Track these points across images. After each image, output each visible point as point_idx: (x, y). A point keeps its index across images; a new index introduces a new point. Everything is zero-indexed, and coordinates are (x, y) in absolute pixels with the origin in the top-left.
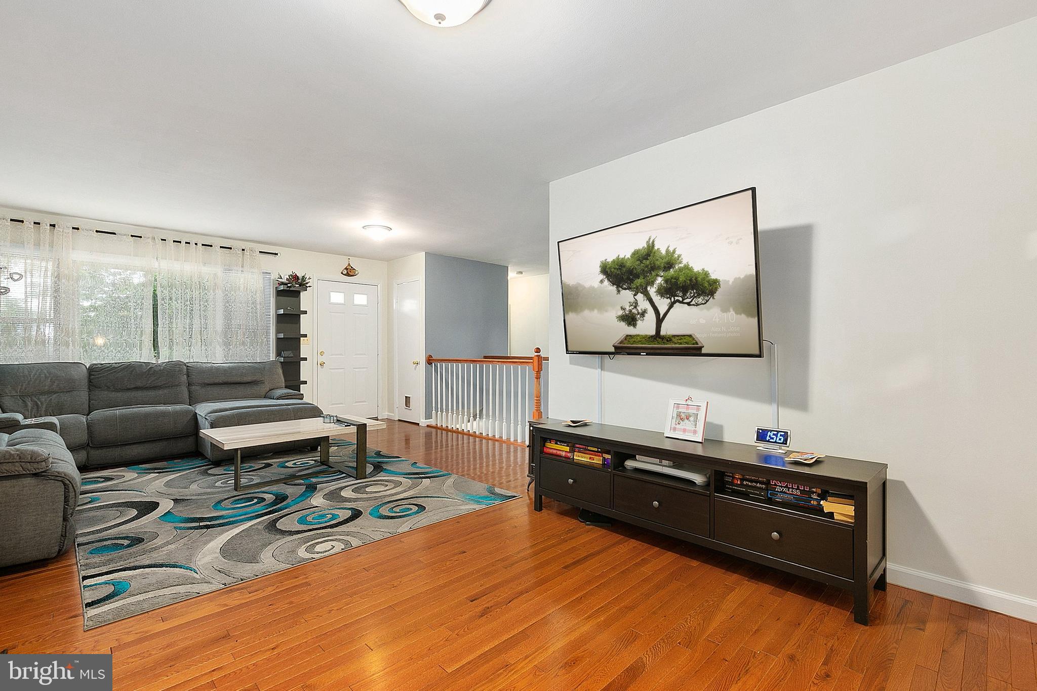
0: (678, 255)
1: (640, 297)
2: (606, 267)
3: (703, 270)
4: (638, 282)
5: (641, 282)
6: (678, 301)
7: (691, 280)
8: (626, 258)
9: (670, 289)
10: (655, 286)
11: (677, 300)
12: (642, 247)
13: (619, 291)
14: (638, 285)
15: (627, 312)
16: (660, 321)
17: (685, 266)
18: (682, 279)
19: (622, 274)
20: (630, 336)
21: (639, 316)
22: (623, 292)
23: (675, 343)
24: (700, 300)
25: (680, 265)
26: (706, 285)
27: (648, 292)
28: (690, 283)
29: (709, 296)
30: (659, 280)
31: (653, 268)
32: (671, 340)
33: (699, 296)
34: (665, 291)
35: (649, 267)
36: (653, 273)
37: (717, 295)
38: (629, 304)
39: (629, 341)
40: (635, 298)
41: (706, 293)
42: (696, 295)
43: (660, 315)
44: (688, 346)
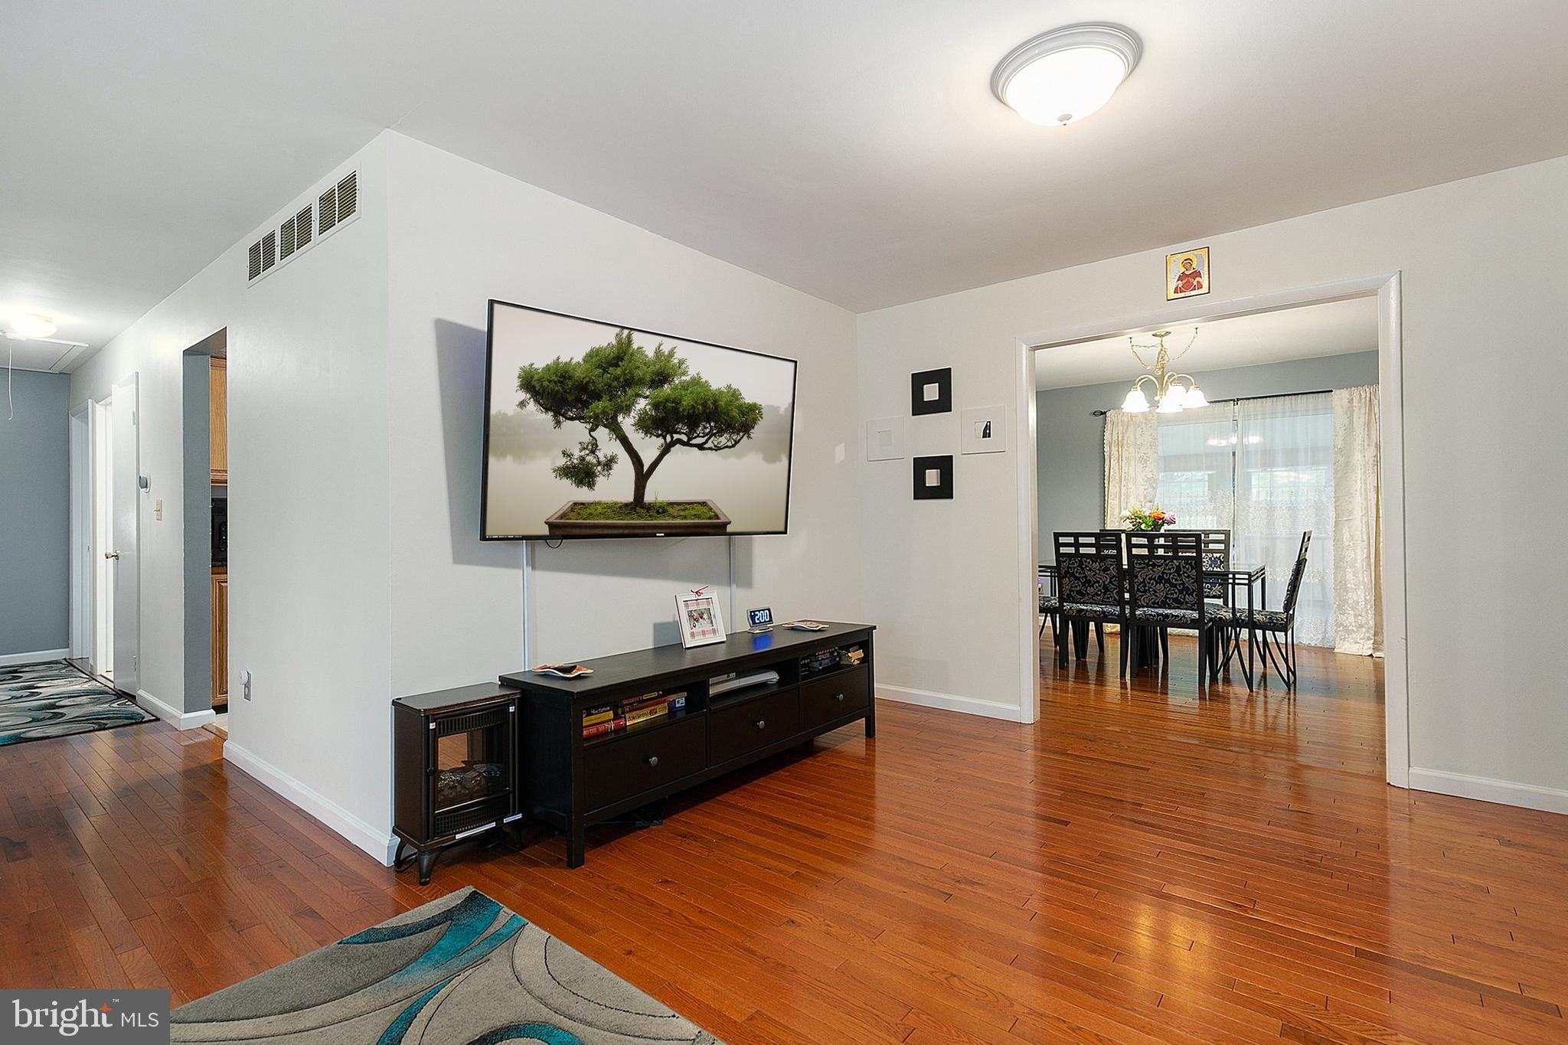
0: (680, 360)
1: (602, 433)
2: (532, 377)
3: (729, 387)
4: (598, 406)
5: (605, 407)
6: (680, 442)
7: (704, 405)
8: (574, 362)
9: (663, 419)
10: (632, 414)
11: (678, 439)
12: (606, 345)
13: (558, 423)
14: (598, 411)
15: (575, 461)
16: (642, 477)
17: (693, 379)
18: (687, 401)
19: (565, 392)
20: (583, 504)
21: (599, 468)
22: (567, 424)
23: (674, 517)
24: (723, 440)
25: (683, 378)
26: (735, 413)
27: (618, 424)
28: (704, 411)
29: (741, 434)
30: (642, 404)
31: (630, 382)
32: (665, 511)
33: (721, 432)
34: (654, 424)
35: (622, 380)
36: (630, 392)
37: (755, 432)
38: (579, 446)
39: (579, 514)
40: (591, 436)
41: (735, 428)
42: (715, 431)
43: (642, 466)
44: (700, 521)
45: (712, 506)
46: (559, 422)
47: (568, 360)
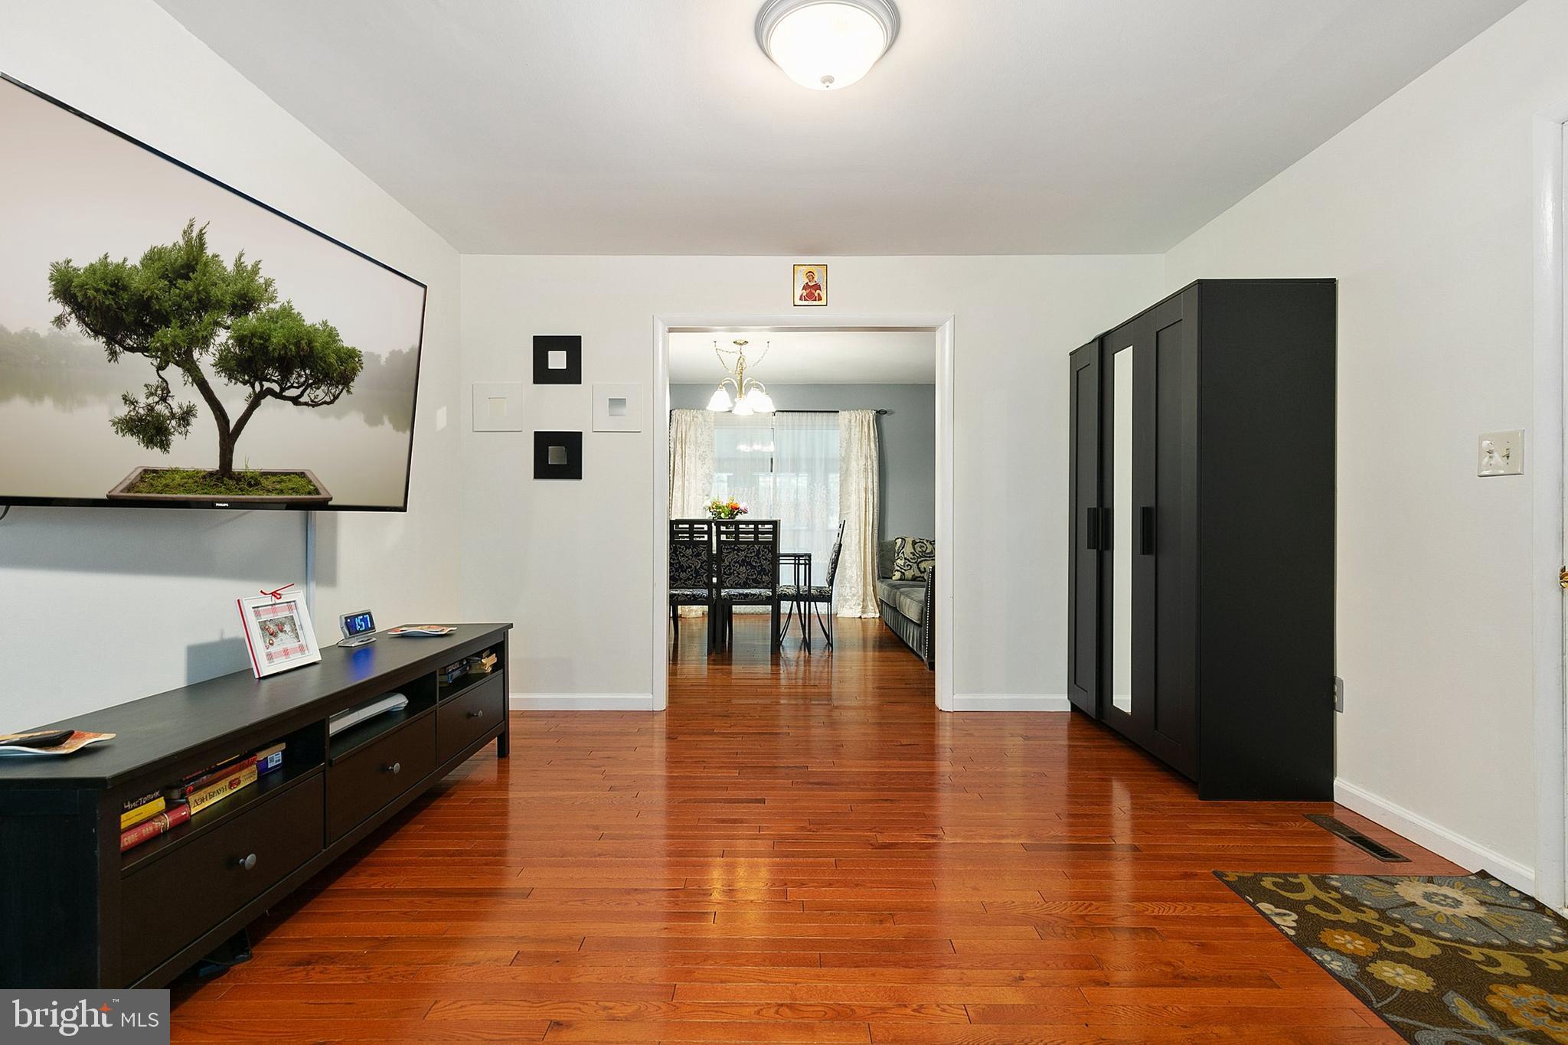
0: (266, 280)
1: (174, 374)
2: (70, 282)
3: (325, 323)
4: (168, 334)
5: (176, 336)
6: (270, 392)
8: (129, 264)
9: (250, 360)
10: (211, 349)
11: (268, 389)
12: (170, 245)
14: (167, 341)
15: (141, 411)
16: (228, 438)
17: (283, 308)
18: (277, 339)
19: (120, 308)
20: (155, 471)
21: (174, 423)
22: (126, 357)
23: (269, 491)
24: (320, 393)
25: (271, 306)
26: (333, 359)
27: (193, 362)
28: (298, 353)
29: (340, 387)
30: (222, 337)
31: (205, 304)
32: (257, 483)
33: (317, 383)
34: (239, 365)
35: (195, 299)
36: (206, 318)
37: (356, 385)
38: (145, 390)
39: (152, 485)
40: (160, 377)
41: (332, 379)
42: (311, 381)
43: (227, 422)
44: (298, 497)
45: (311, 478)
46: (115, 352)
47: (121, 261)
